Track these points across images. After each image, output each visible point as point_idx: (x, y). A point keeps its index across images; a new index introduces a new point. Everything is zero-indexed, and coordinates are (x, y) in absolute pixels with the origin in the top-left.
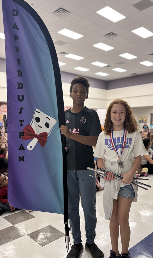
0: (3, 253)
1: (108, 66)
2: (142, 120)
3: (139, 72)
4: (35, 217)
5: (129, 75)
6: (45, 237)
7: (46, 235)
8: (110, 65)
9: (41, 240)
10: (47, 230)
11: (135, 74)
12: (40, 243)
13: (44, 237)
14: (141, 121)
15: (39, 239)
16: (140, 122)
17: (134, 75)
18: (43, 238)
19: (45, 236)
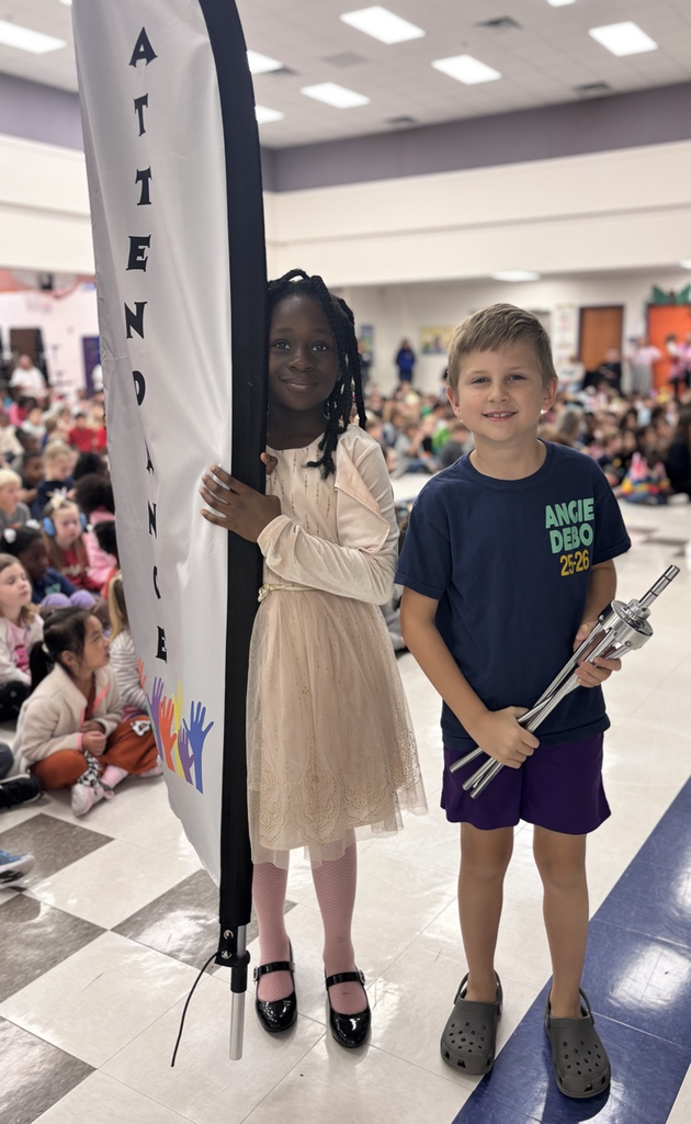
0: (30, 1039)
1: (284, 71)
2: (437, 341)
3: (426, 109)
4: (109, 840)
5: (377, 122)
6: (205, 927)
7: (204, 918)
8: (292, 65)
9: (188, 945)
10: (199, 893)
11: (407, 119)
12: (194, 959)
13: (199, 929)
14: (432, 347)
15: (182, 943)
16: (426, 350)
17: (403, 125)
18: (197, 934)
19: (202, 921)
